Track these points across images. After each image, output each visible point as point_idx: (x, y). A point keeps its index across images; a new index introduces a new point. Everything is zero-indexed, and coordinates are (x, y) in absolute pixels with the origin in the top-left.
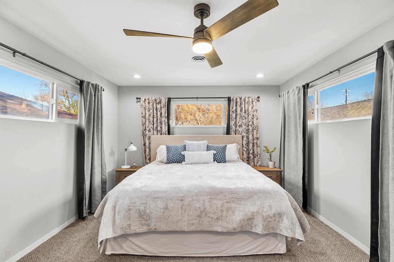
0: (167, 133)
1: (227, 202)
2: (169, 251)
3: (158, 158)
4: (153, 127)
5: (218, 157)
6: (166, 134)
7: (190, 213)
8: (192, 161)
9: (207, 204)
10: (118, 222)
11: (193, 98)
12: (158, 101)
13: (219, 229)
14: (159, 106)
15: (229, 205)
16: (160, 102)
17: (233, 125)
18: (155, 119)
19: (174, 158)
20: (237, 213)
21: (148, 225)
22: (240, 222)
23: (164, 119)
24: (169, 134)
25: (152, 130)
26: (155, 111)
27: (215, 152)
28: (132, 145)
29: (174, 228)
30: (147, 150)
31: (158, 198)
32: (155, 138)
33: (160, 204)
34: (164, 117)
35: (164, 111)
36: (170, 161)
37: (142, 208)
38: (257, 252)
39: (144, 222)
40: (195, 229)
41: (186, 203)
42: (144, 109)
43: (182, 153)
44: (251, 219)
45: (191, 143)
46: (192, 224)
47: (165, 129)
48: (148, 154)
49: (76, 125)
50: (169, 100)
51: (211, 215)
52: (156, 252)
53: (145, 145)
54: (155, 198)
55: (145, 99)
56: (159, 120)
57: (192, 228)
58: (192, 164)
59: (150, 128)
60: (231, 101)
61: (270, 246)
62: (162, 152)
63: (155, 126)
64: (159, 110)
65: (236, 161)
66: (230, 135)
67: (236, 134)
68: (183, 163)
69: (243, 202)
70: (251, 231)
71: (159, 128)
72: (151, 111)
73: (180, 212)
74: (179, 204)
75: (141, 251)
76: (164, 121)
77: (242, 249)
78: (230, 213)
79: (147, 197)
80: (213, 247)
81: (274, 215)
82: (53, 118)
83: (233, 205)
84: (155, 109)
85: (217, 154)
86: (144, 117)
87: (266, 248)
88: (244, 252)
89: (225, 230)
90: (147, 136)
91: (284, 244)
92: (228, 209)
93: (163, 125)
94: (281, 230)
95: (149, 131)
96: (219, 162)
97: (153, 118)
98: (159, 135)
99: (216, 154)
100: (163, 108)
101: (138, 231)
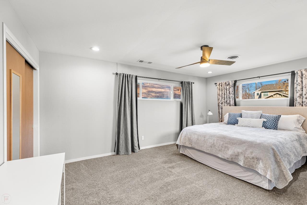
0: (234, 104)
1: (226, 143)
2: (200, 160)
3: (225, 121)
4: (224, 101)
5: (268, 124)
6: (233, 106)
7: (207, 144)
8: (242, 124)
9: (215, 141)
10: (182, 140)
11: (254, 78)
12: (227, 83)
13: (220, 157)
14: (228, 87)
15: (227, 145)
16: (229, 84)
17: (297, 97)
18: (226, 96)
19: (231, 121)
20: (230, 150)
21: (192, 145)
22: (231, 156)
23: (232, 96)
24: (235, 105)
25: (224, 103)
26: (225, 91)
27: (265, 120)
28: (210, 111)
29: (200, 149)
30: (220, 115)
31: (196, 134)
32: (226, 108)
33: (196, 137)
34: (232, 94)
35: (232, 90)
36: (229, 123)
37: (189, 137)
38: (247, 180)
39: (190, 143)
40: (209, 153)
41: (206, 139)
42: (219, 90)
43: (237, 118)
44: (237, 155)
45: (247, 112)
46: (208, 150)
47: (232, 102)
48: (221, 118)
49: (180, 101)
50: (236, 82)
51: (217, 148)
52: (196, 158)
53: (219, 112)
54: (194, 134)
55: (219, 84)
56: (228, 96)
57: (207, 152)
58: (242, 126)
59: (223, 102)
60: (296, 74)
61: (255, 180)
62: (226, 118)
63: (226, 100)
64: (228, 90)
65: (293, 130)
66: (294, 107)
67: (302, 105)
68: (236, 125)
69: (235, 146)
70: (238, 163)
71: (228, 102)
72: (223, 90)
73: (203, 142)
74: (203, 139)
75: (191, 156)
76: (232, 97)
77: (236, 174)
78: (226, 149)
79: (192, 133)
80: (220, 166)
81: (253, 158)
82: (172, 99)
83: (229, 146)
84: (225, 89)
85: (268, 122)
86: (219, 95)
87: (252, 180)
88: (238, 176)
89: (223, 158)
90: (220, 107)
91: (267, 183)
92: (226, 147)
93: (231, 100)
94: (258, 169)
95: (222, 103)
96: (269, 128)
97: (224, 95)
98: (228, 106)
99: (266, 121)
100: (231, 88)
101: (188, 146)
